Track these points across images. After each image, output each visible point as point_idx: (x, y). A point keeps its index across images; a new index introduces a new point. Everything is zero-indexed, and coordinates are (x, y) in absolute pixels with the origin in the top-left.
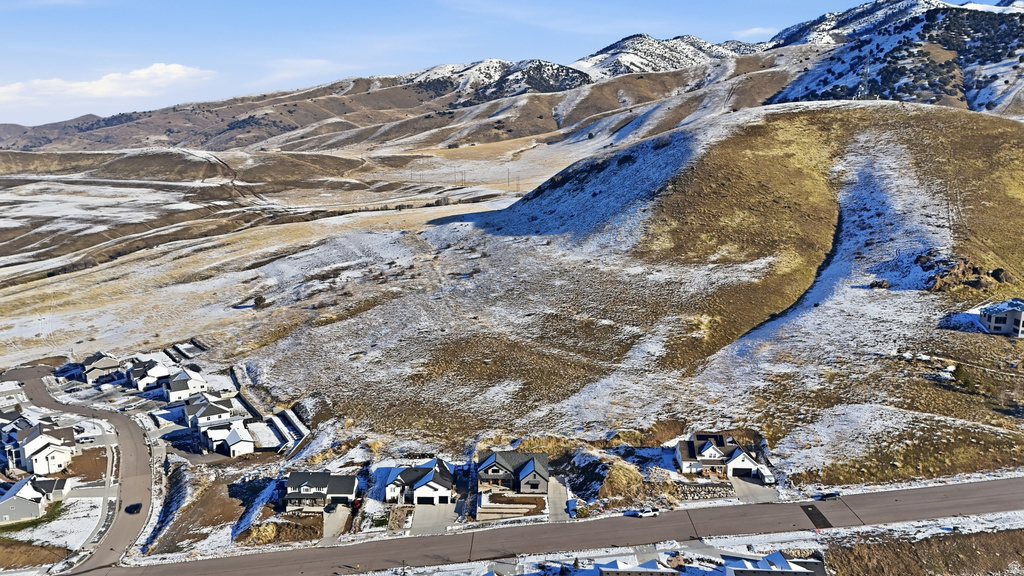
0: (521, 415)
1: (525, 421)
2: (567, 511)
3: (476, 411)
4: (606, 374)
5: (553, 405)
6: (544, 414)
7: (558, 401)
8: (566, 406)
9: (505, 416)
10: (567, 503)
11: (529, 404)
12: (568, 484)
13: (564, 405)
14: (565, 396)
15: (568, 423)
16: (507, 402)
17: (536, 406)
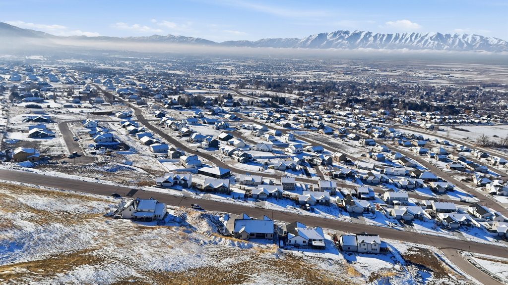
0: (244, 264)
1: (242, 258)
2: (229, 218)
3: (281, 273)
4: (155, 273)
5: (216, 265)
6: (226, 260)
7: (210, 267)
8: (206, 261)
9: (257, 264)
10: (228, 220)
11: (236, 271)
12: (224, 229)
13: (207, 262)
14: (202, 269)
15: (211, 250)
16: (255, 275)
17: (231, 267)
